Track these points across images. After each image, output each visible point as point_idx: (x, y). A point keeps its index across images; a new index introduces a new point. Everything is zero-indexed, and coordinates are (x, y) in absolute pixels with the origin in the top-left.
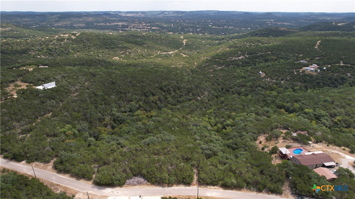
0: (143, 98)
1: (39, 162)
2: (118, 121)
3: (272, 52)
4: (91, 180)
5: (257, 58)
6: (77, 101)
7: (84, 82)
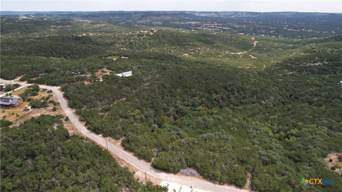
0: (207, 95)
1: (111, 137)
2: (180, 113)
4: (150, 162)
5: (340, 66)
6: (147, 90)
7: (156, 74)
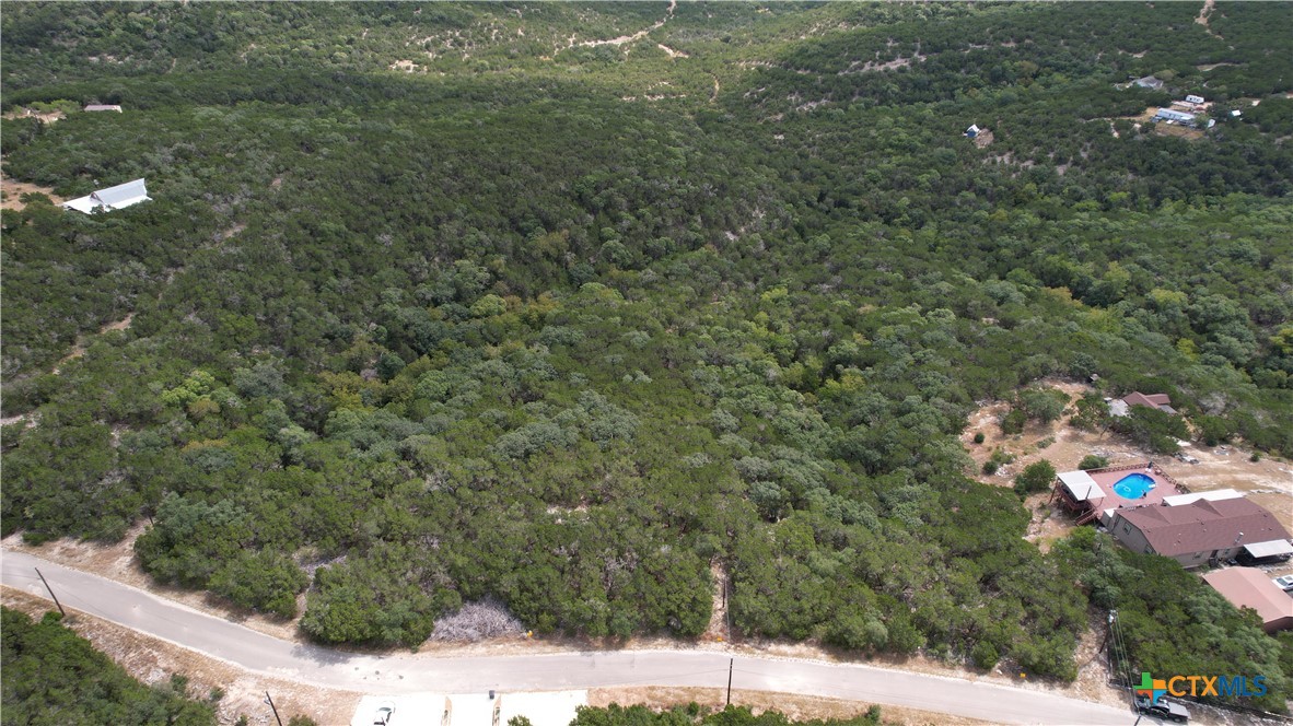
0: (508, 240)
1: (76, 538)
2: (408, 343)
3: (1019, 41)
4: (291, 618)
5: (961, 67)
6: (236, 262)
7: (268, 176)
